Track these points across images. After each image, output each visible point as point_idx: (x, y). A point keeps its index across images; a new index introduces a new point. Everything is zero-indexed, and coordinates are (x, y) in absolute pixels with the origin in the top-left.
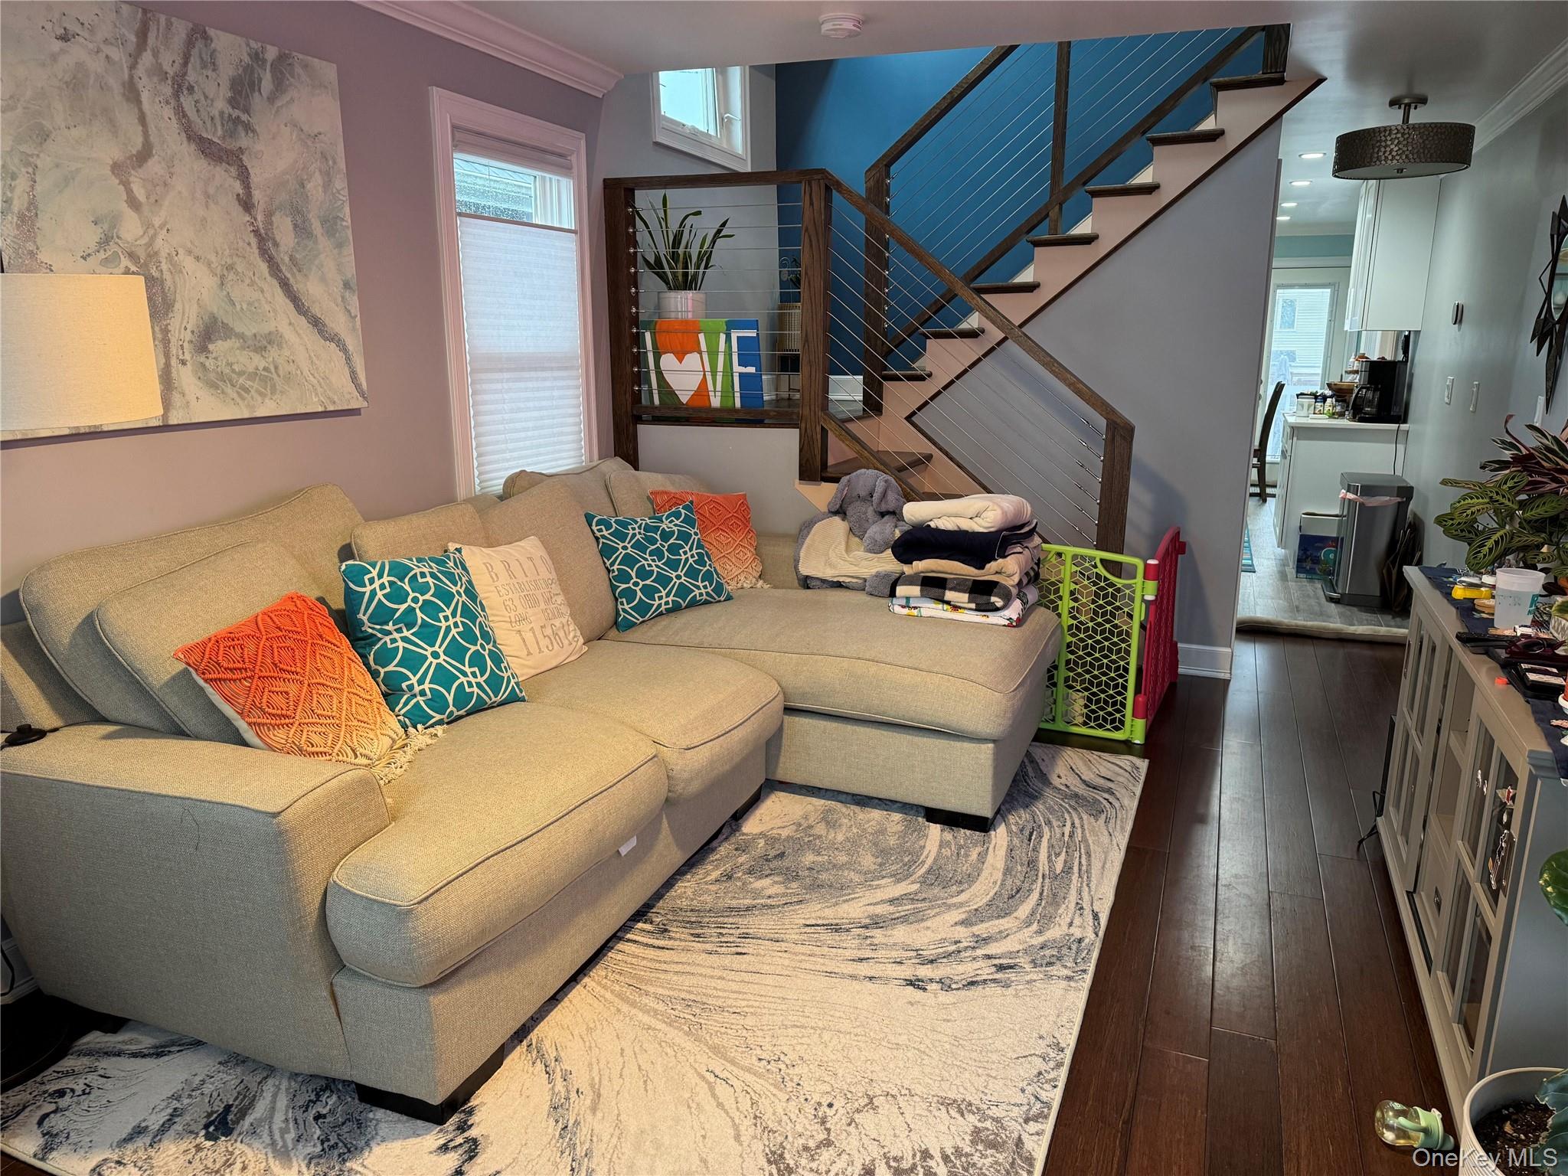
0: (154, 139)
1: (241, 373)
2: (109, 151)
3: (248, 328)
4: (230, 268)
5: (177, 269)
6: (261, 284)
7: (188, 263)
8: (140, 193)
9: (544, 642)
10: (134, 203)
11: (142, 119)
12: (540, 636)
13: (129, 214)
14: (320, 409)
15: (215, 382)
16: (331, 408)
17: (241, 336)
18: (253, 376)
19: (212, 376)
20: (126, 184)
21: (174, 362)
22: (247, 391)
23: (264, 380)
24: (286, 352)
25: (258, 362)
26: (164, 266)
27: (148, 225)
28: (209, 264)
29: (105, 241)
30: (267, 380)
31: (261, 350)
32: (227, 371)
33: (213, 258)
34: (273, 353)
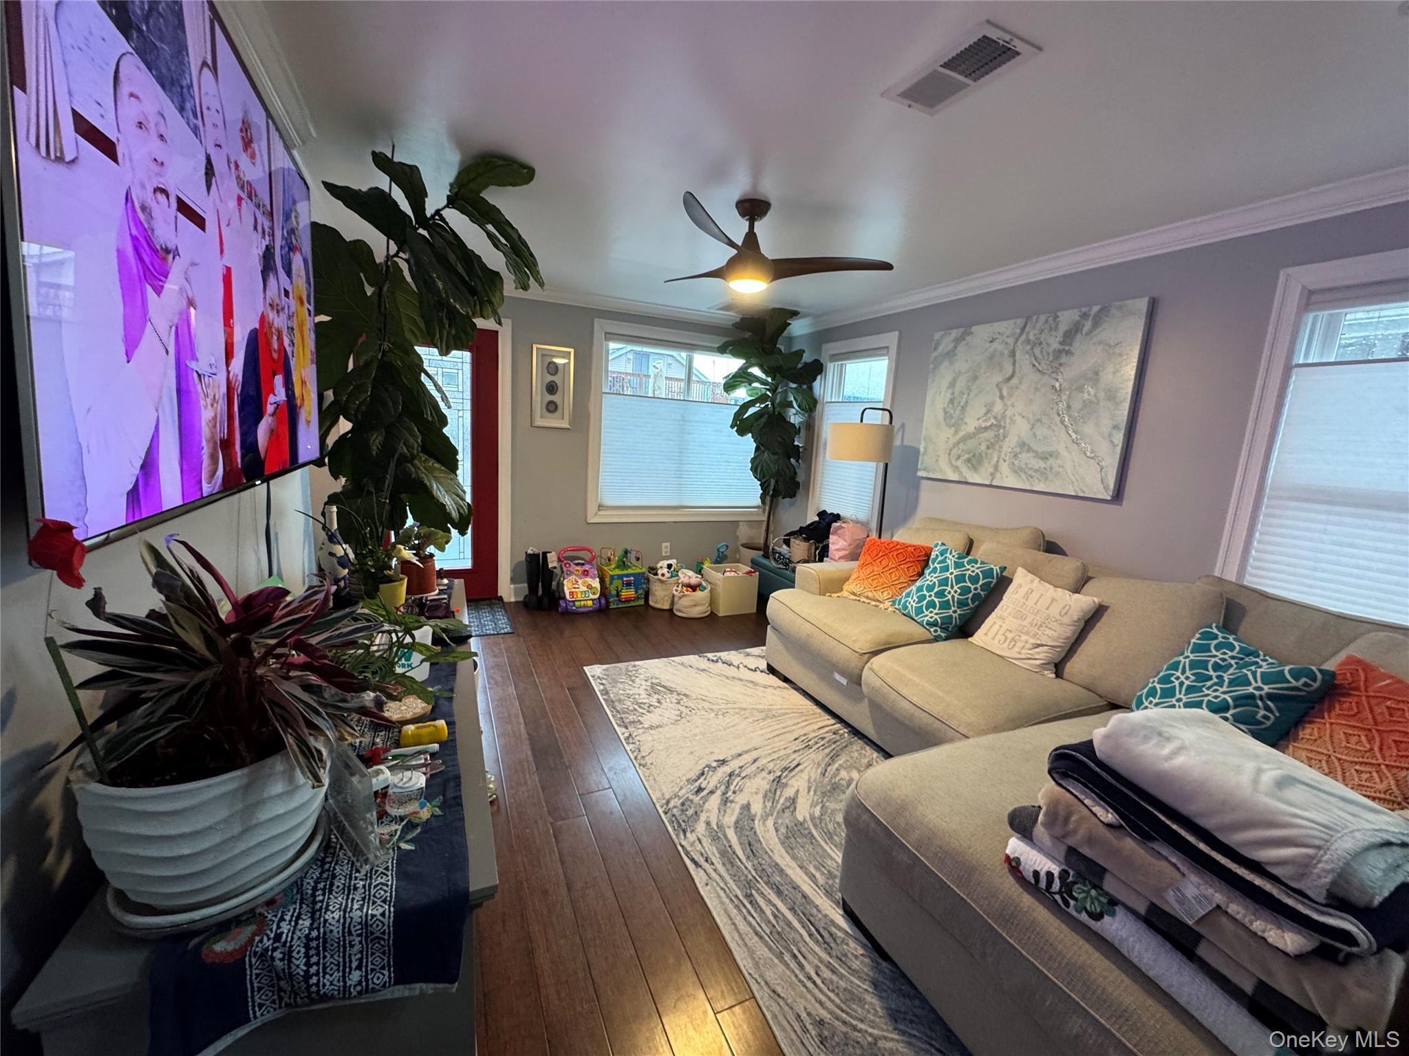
0: (1017, 371)
1: (1031, 469)
2: (999, 378)
3: (1041, 449)
4: (1038, 420)
5: (1013, 421)
6: (1055, 428)
7: (1018, 419)
8: (1005, 393)
9: (1000, 637)
10: (1002, 397)
11: (1014, 363)
12: (1001, 632)
13: (998, 401)
14: (1073, 494)
15: (1017, 471)
16: (1081, 495)
17: (1036, 452)
18: (1036, 471)
19: (1016, 468)
20: (1000, 390)
21: (1001, 460)
22: (1032, 477)
23: (1042, 474)
24: (1059, 462)
25: (1042, 464)
26: (1008, 421)
27: (1005, 405)
28: (1028, 419)
29: (988, 412)
30: (1043, 474)
31: (1044, 459)
32: (1024, 466)
33: (1031, 416)
34: (1051, 461)
